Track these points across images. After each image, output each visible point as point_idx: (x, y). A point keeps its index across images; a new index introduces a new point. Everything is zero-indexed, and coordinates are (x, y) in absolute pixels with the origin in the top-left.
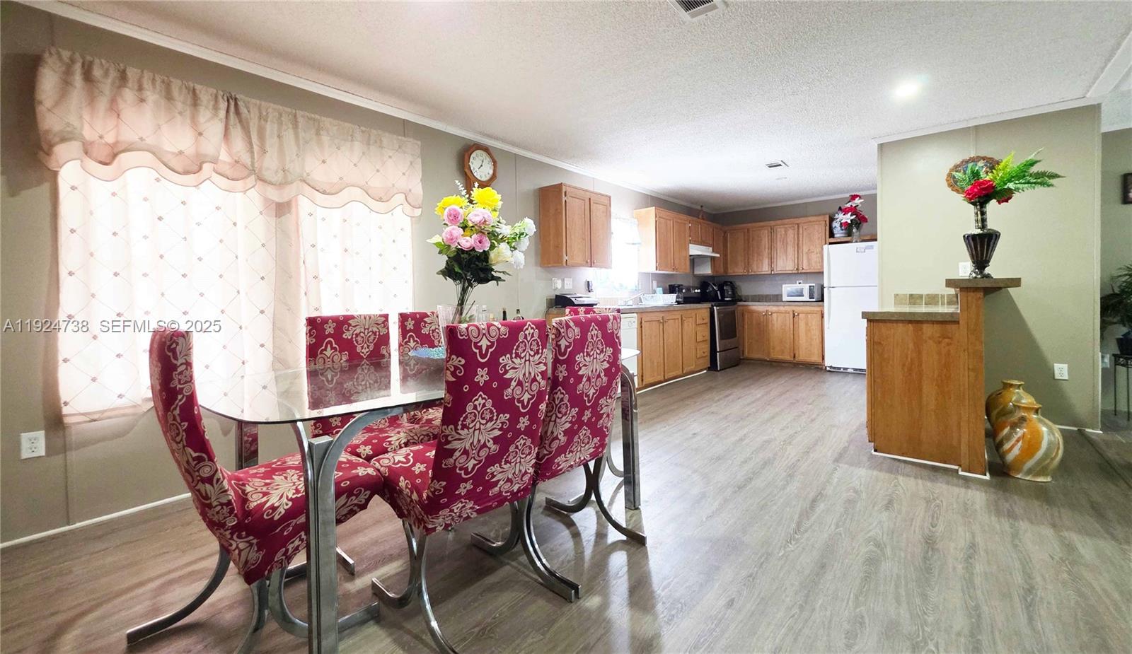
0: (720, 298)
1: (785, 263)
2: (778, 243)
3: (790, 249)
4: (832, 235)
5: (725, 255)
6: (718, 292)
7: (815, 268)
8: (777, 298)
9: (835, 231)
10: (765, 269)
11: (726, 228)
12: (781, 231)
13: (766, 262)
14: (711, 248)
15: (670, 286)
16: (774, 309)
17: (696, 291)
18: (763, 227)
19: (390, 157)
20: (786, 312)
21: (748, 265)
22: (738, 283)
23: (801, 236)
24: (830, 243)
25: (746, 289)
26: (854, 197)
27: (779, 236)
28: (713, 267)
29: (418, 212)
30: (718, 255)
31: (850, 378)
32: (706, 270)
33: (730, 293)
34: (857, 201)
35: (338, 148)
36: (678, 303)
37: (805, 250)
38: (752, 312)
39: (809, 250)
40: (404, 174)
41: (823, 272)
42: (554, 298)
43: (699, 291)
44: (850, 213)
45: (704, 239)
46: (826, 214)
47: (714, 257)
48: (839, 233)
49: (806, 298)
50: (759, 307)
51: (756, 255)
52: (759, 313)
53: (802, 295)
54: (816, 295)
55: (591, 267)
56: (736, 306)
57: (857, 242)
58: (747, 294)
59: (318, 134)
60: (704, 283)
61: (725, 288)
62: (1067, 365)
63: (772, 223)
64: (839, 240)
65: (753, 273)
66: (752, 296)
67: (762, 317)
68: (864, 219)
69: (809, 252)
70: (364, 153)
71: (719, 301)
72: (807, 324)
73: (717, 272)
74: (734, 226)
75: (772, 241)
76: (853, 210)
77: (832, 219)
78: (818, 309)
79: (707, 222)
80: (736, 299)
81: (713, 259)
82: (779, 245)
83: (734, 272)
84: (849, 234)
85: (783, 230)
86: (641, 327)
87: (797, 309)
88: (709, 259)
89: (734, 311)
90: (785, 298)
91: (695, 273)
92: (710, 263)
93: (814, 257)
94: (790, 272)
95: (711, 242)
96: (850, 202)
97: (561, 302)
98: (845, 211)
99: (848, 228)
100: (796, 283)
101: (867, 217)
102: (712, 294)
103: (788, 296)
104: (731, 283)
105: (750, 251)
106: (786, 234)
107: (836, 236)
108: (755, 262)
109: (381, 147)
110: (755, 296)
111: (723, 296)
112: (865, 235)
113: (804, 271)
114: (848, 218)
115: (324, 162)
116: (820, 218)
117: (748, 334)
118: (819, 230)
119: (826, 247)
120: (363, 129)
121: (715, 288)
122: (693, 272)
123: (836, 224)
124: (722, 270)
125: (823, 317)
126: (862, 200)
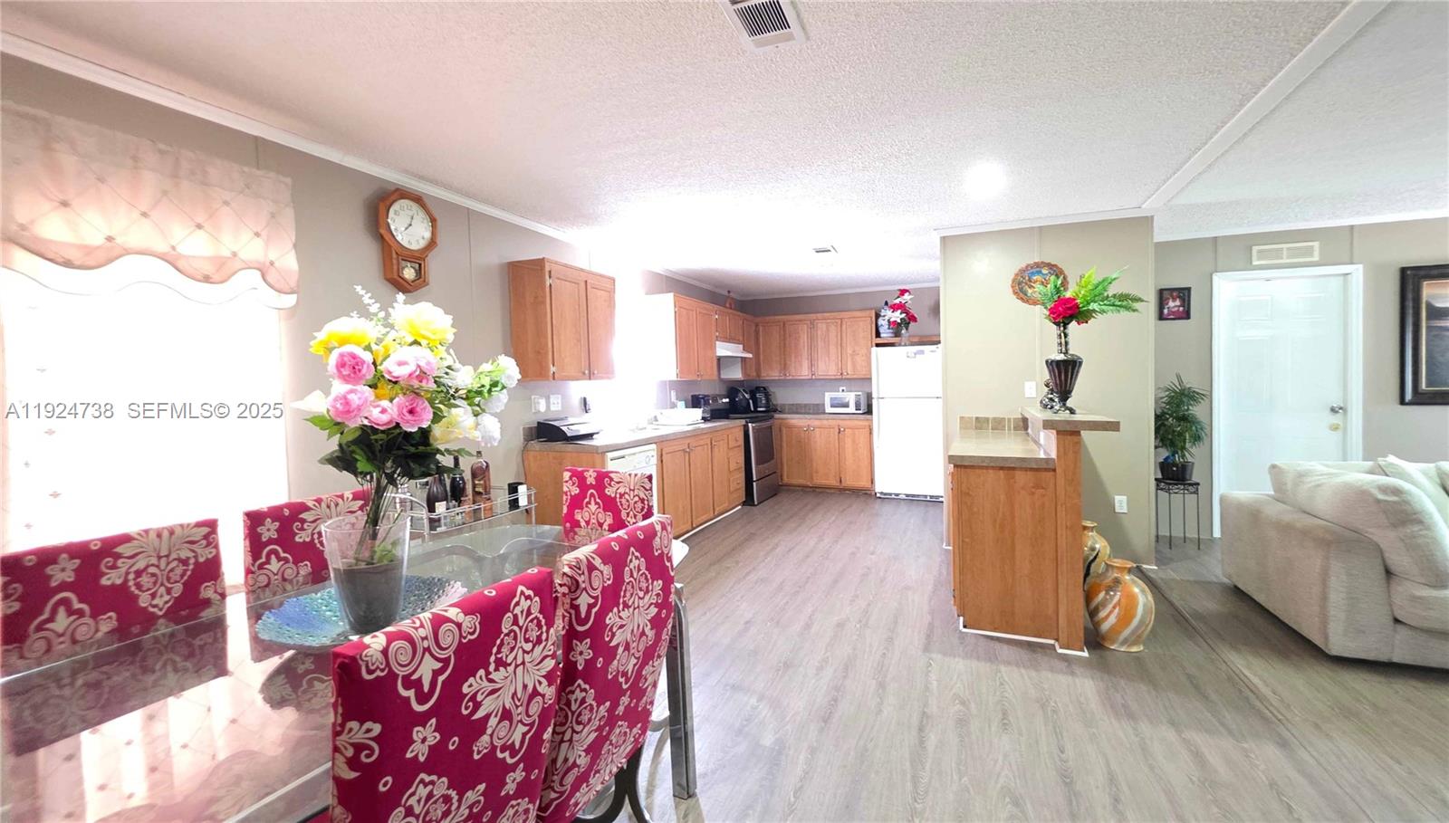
0: (752, 409)
1: (827, 367)
2: (819, 340)
3: (833, 349)
4: (878, 335)
5: (757, 355)
6: (751, 401)
7: (862, 373)
8: (818, 410)
9: (881, 330)
10: (804, 372)
11: (758, 320)
12: (822, 326)
13: (805, 364)
14: (741, 346)
15: (692, 396)
16: (817, 423)
17: (724, 400)
18: (800, 321)
19: (226, 203)
20: (830, 427)
21: (785, 367)
22: (772, 389)
23: (844, 335)
24: (878, 345)
25: (781, 397)
26: (903, 292)
27: (819, 333)
28: (744, 369)
29: (291, 300)
30: (751, 356)
31: (903, 508)
32: (736, 374)
33: (764, 402)
34: (907, 297)
35: (101, 180)
36: (704, 419)
37: (850, 352)
38: (790, 427)
39: (854, 351)
40: (257, 234)
41: (870, 379)
42: (536, 425)
43: (727, 400)
44: (899, 311)
45: (733, 335)
46: (872, 309)
47: (745, 358)
48: (886, 333)
49: (852, 409)
50: (797, 420)
51: (793, 356)
52: (801, 427)
53: (846, 405)
54: (863, 408)
55: (590, 379)
56: (771, 421)
57: (905, 345)
58: (783, 403)
59: (47, 147)
60: (732, 389)
61: (758, 395)
62: (1125, 497)
63: (813, 316)
64: (886, 342)
65: (790, 378)
66: (790, 405)
67: (803, 435)
68: (912, 318)
69: (854, 353)
70: (165, 193)
71: (752, 412)
72: (854, 441)
73: (749, 376)
74: (767, 318)
75: (812, 339)
76: (900, 307)
77: (878, 316)
78: (866, 423)
79: (735, 312)
80: (772, 410)
81: (744, 359)
82: (820, 344)
83: (768, 376)
84: (897, 334)
85: (824, 326)
86: (662, 461)
87: (841, 423)
88: (740, 359)
89: (771, 427)
90: (829, 409)
91: (722, 377)
92: (740, 365)
93: (860, 360)
94: (833, 377)
95: (741, 338)
96: (898, 297)
97: (547, 432)
98: (895, 308)
99: (897, 328)
100: (838, 391)
101: (916, 315)
102: (744, 404)
103: (832, 406)
104: (765, 388)
105: (786, 351)
106: (828, 330)
107: (882, 335)
108: (793, 365)
109: (205, 183)
110: (793, 405)
111: (756, 406)
112: (914, 336)
113: (848, 377)
114: (897, 316)
115: (65, 204)
116: (867, 313)
117: (786, 453)
118: (866, 329)
119: (875, 349)
120: (162, 146)
121: (746, 396)
122: (719, 374)
123: (881, 322)
124: (755, 374)
125: (871, 433)
126: (911, 297)
